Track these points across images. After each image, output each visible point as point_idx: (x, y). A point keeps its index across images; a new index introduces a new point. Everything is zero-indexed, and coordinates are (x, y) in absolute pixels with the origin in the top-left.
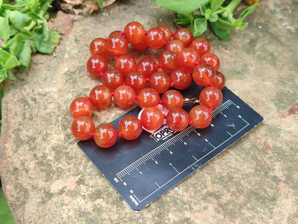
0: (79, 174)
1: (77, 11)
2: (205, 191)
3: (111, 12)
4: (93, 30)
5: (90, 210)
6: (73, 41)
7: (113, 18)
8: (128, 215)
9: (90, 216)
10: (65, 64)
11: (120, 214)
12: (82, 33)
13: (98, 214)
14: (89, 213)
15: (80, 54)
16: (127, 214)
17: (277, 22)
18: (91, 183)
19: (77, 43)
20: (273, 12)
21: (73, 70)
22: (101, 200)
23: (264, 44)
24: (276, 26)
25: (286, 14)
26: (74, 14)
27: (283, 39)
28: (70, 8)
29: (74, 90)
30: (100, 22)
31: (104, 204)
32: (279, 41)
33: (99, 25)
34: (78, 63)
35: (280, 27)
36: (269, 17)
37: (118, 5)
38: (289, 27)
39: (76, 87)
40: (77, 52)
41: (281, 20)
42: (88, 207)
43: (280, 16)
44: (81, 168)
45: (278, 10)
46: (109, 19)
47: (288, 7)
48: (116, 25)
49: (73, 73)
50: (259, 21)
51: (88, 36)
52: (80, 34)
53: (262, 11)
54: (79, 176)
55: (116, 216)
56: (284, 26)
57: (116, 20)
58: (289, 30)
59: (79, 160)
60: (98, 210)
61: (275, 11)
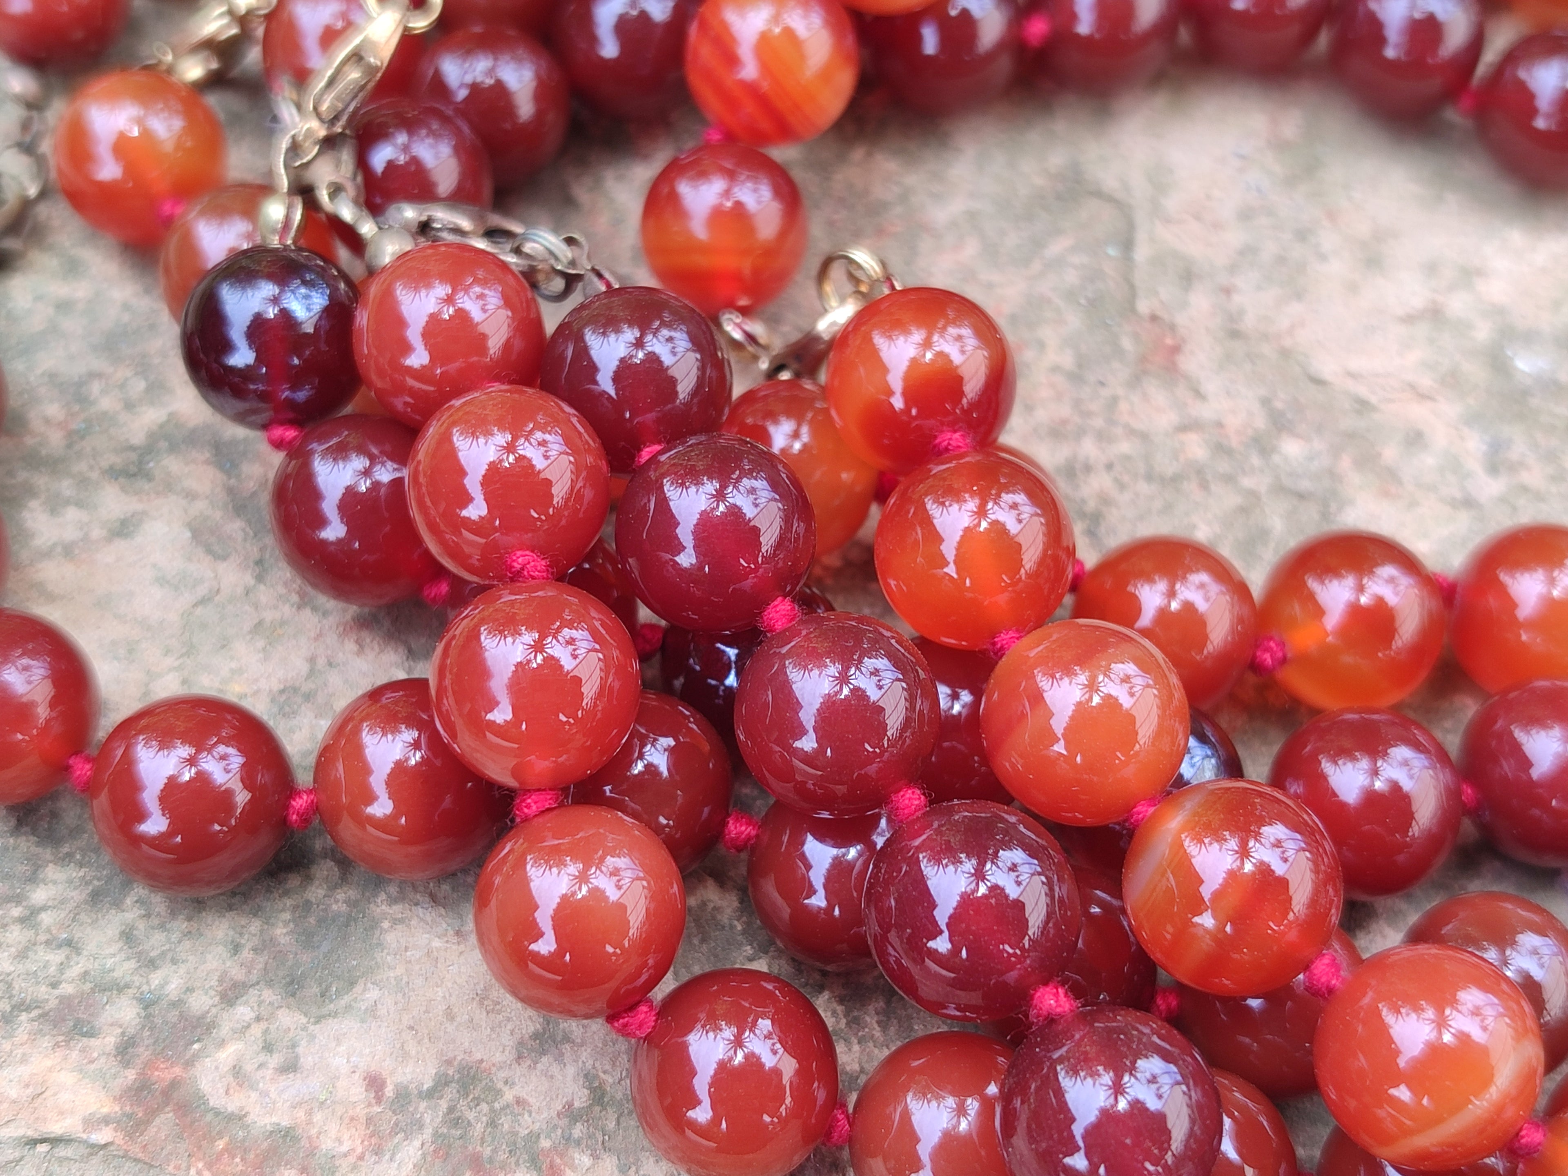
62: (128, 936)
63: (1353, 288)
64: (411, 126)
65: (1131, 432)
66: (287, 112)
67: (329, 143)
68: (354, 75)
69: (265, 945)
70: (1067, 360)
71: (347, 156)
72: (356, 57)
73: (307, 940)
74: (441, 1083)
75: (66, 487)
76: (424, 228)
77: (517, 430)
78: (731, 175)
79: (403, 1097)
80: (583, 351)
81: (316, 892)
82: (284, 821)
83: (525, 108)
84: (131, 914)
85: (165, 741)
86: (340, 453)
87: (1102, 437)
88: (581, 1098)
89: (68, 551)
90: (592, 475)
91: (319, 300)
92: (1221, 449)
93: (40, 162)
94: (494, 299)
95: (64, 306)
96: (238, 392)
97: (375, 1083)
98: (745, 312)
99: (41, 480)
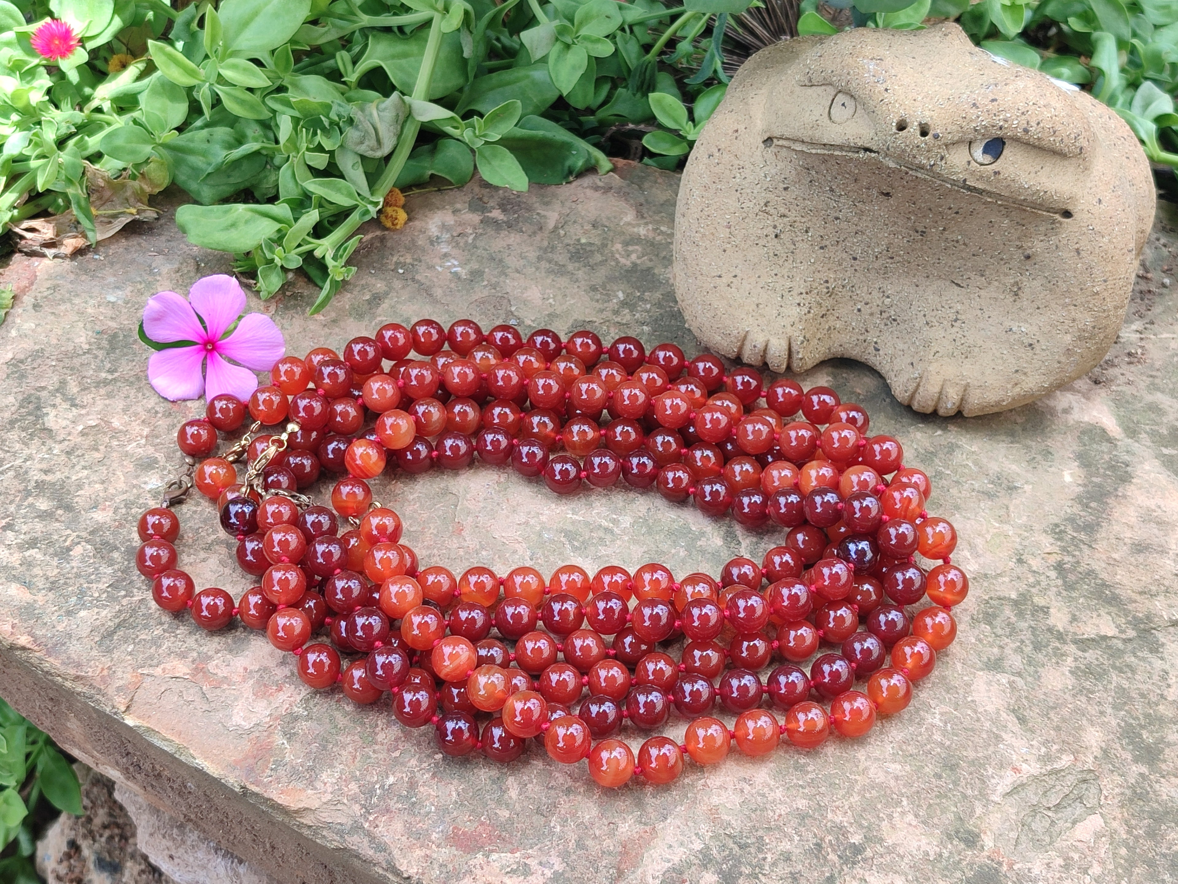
0: (8, 516)
1: (50, 252)
2: (213, 537)
3: (111, 252)
4: (70, 286)
5: (17, 564)
6: (30, 308)
7: (112, 264)
8: (75, 570)
9: (14, 572)
10: (9, 348)
11: (61, 569)
12: (49, 292)
13: (28, 570)
14: (14, 568)
15: (39, 329)
16: (73, 568)
17: (437, 260)
18: (25, 528)
19: (36, 311)
20: (433, 241)
21: (22, 357)
22: (37, 550)
23: (397, 302)
24: (431, 267)
25: (461, 244)
26: (44, 256)
27: (438, 292)
28: (37, 248)
29: (19, 389)
30: (86, 271)
31: (39, 556)
32: (431, 295)
33: (84, 277)
34: (32, 344)
35: (440, 269)
36: (423, 250)
37: (126, 238)
38: (459, 269)
39: (24, 385)
40: (33, 326)
41: (446, 255)
42: (14, 559)
43: (445, 249)
44: (12, 508)
45: (446, 236)
46: (104, 265)
47: (469, 230)
48: (115, 276)
49: (21, 361)
50: (402, 259)
51: (59, 297)
52: (46, 294)
53: (413, 240)
54: (7, 520)
55: (56, 571)
56: (449, 267)
57: (117, 266)
58: (456, 273)
59: (11, 498)
60: (28, 564)
61: (438, 238)
62: (196, 640)
63: (508, 517)
64: (279, 473)
65: (446, 548)
66: (249, 468)
67: (258, 475)
68: (264, 461)
69: (226, 643)
70: (435, 532)
71: (261, 479)
72: (265, 456)
73: (235, 643)
74: (260, 669)
75: (192, 551)
76: (277, 494)
77: (286, 533)
78: (353, 486)
79: (251, 672)
80: (305, 518)
81: (238, 634)
82: (231, 615)
83: (308, 469)
84: (198, 636)
85: (208, 596)
86: (252, 541)
87: (439, 549)
88: (289, 674)
89: (191, 564)
90: (301, 543)
91: (251, 509)
92: (467, 553)
93: (192, 478)
94: (287, 508)
95: (195, 512)
96: (232, 528)
97: (245, 669)
98: (354, 517)
99: (186, 549)
